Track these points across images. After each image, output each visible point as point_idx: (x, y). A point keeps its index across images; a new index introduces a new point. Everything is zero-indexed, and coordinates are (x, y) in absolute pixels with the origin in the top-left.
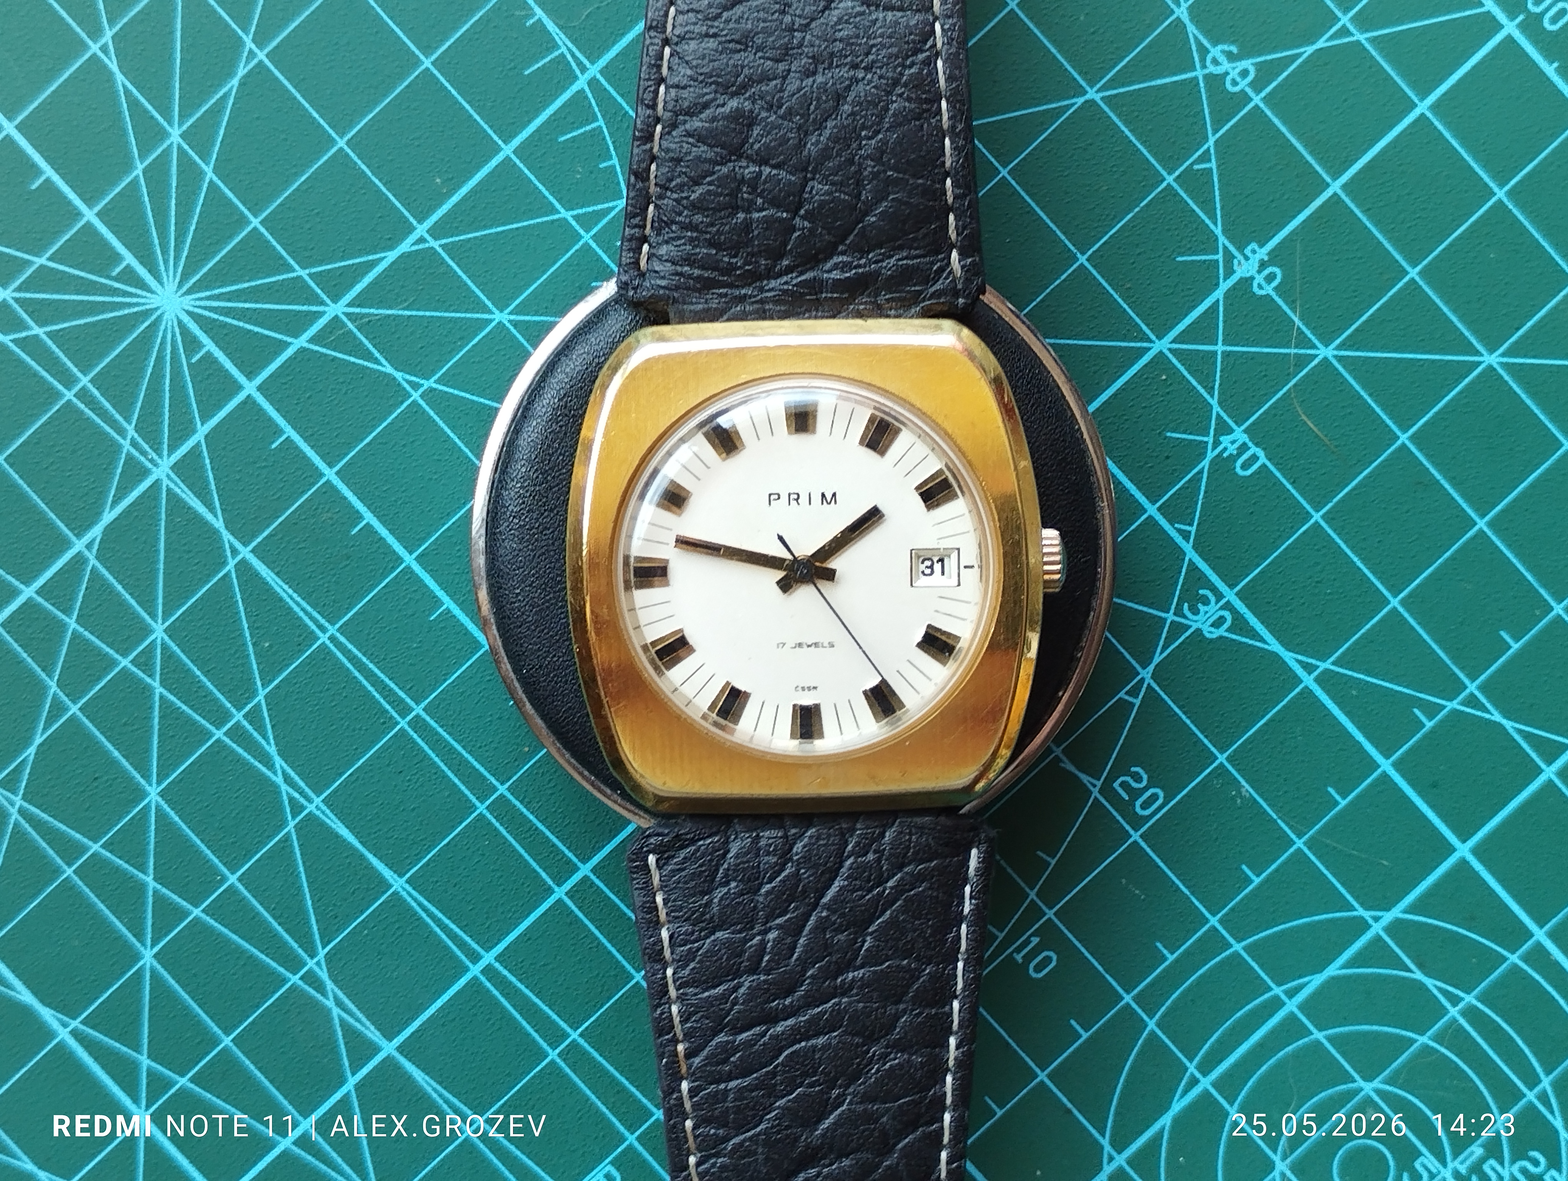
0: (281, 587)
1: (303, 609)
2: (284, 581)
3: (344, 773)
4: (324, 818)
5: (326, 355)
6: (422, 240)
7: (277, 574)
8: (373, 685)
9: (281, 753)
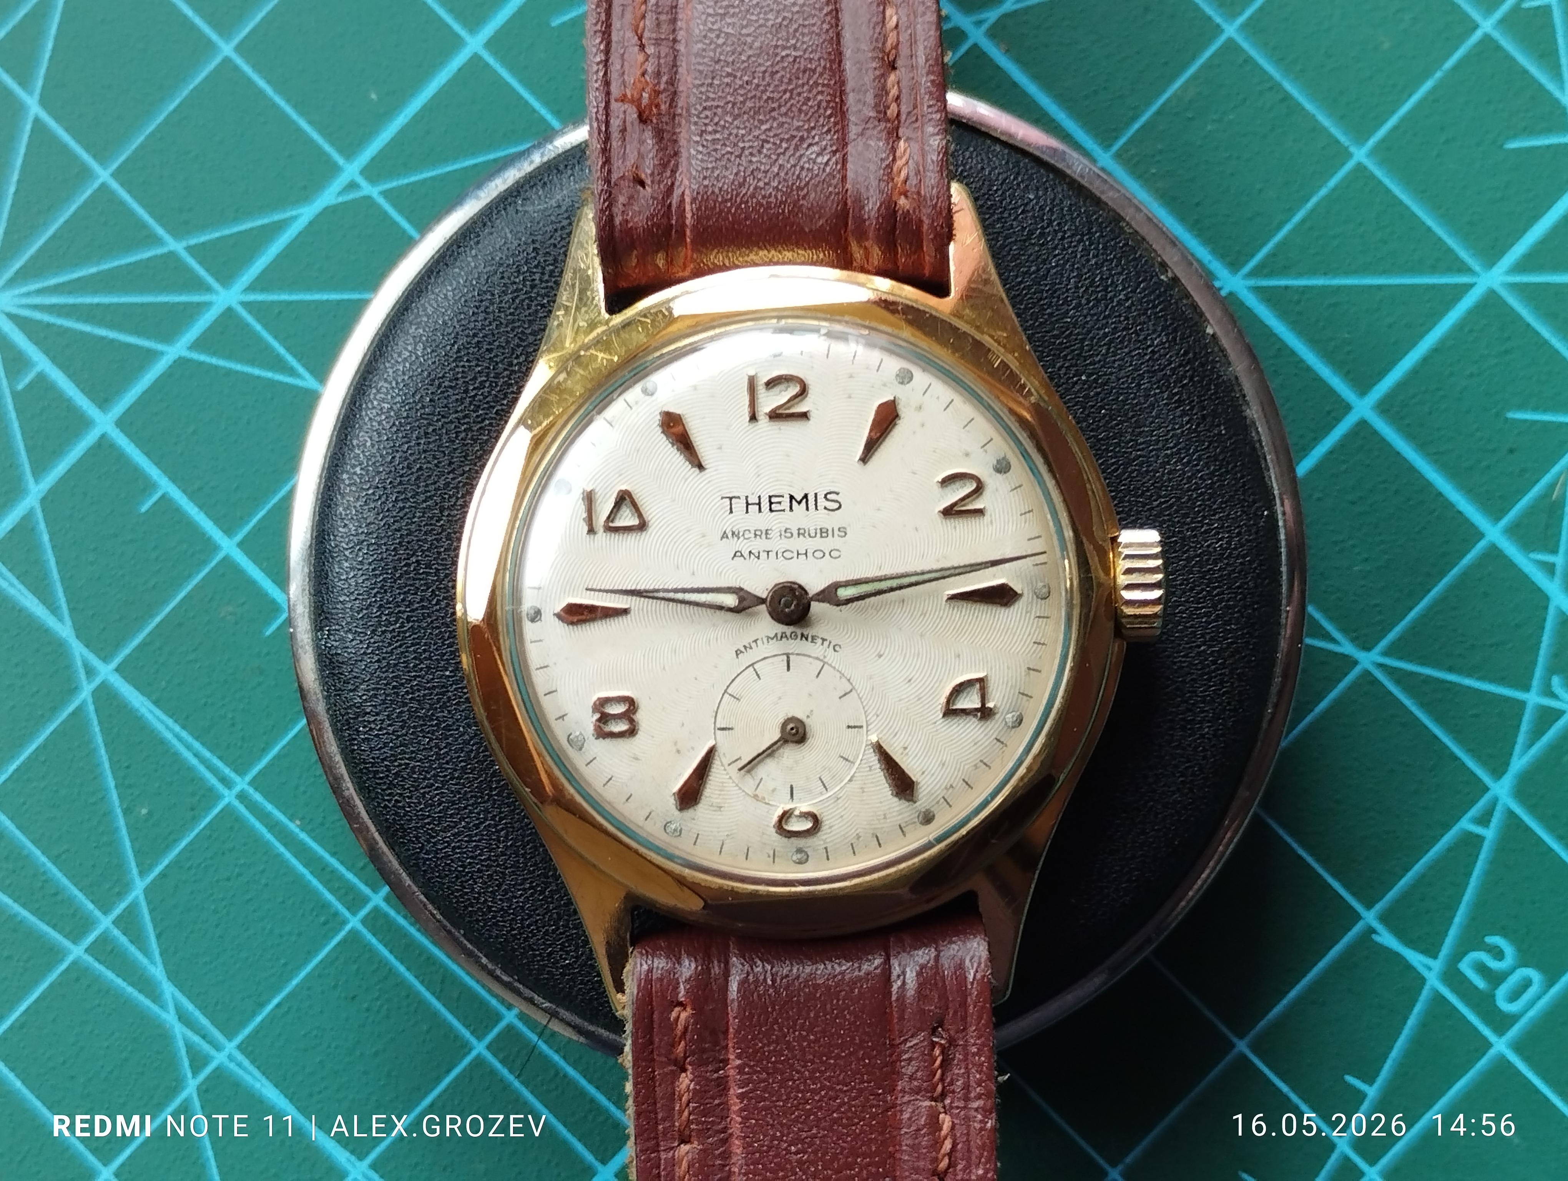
0: (162, 722)
1: (196, 755)
2: (166, 712)
3: (269, 1001)
4: (241, 1072)
5: (216, 367)
6: (352, 186)
7: (156, 703)
8: (306, 866)
9: (173, 976)
